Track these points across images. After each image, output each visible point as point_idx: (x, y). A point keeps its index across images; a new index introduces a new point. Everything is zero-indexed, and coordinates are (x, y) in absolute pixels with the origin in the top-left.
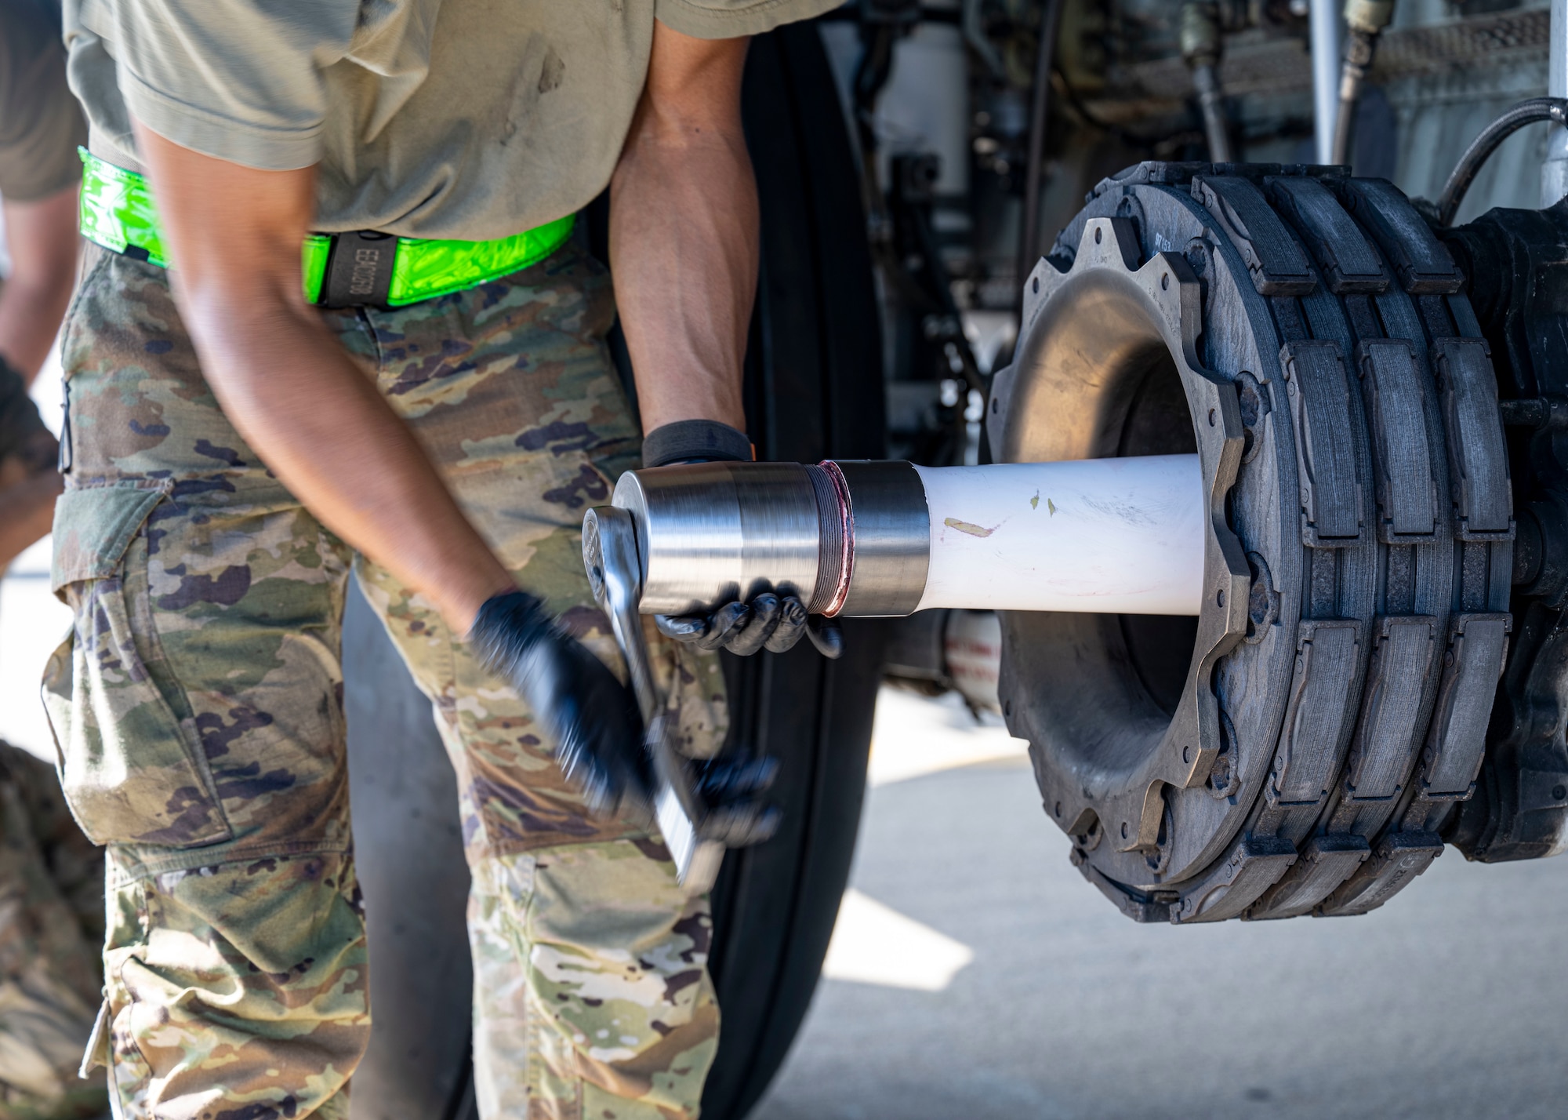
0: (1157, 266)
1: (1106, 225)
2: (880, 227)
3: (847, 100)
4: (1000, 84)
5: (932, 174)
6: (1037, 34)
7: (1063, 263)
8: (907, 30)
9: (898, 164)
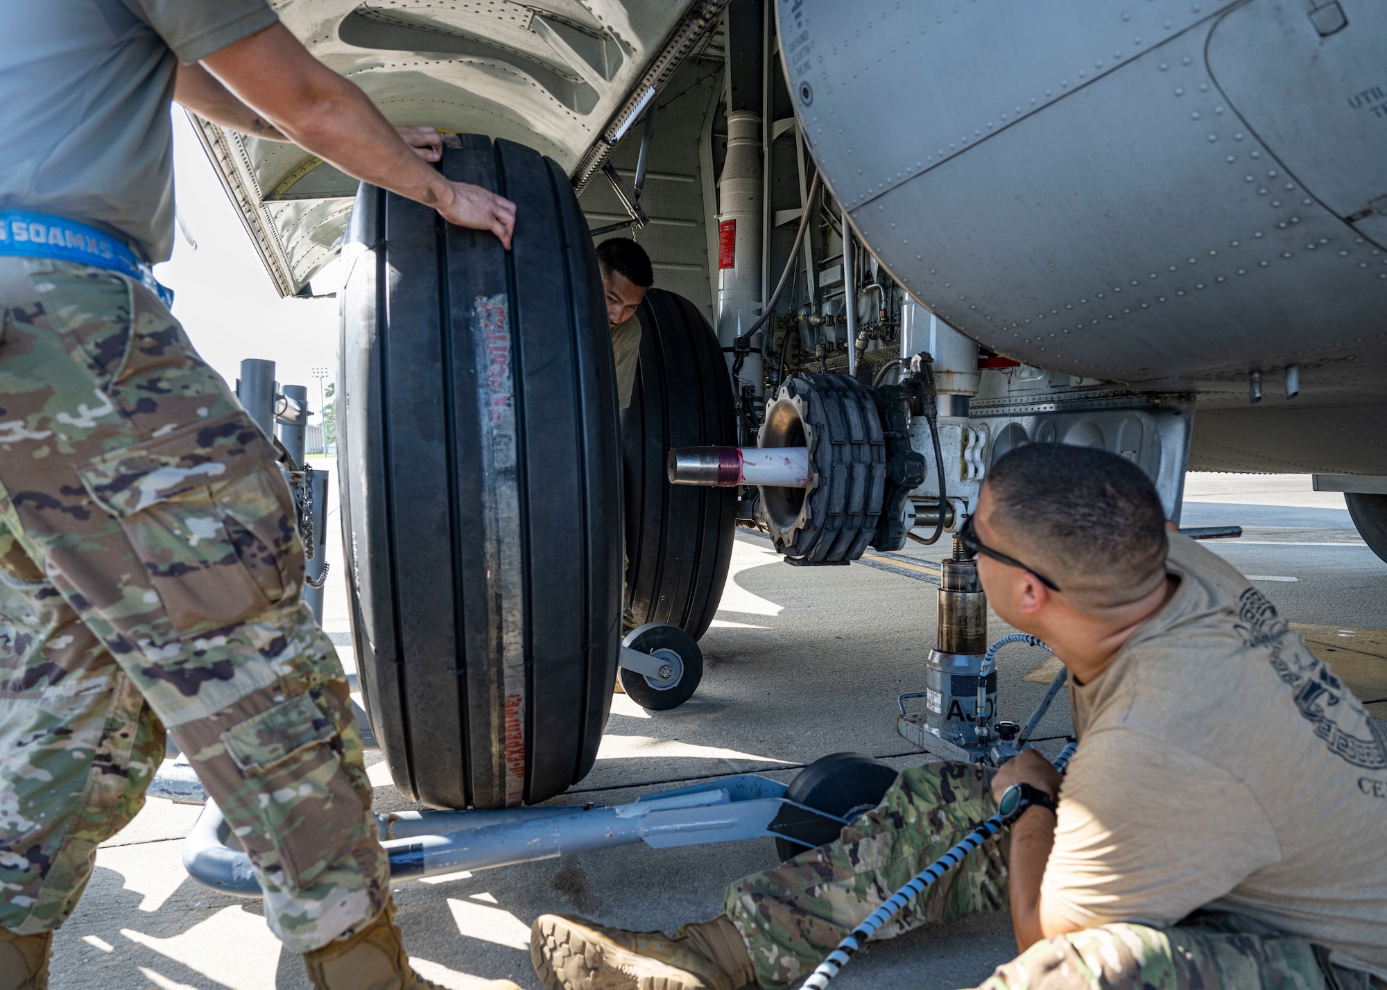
0: (797, 397)
1: (785, 388)
2: (739, 404)
3: (730, 371)
4: (772, 368)
5: (753, 391)
6: (780, 355)
7: (775, 400)
8: (747, 354)
9: (744, 388)
